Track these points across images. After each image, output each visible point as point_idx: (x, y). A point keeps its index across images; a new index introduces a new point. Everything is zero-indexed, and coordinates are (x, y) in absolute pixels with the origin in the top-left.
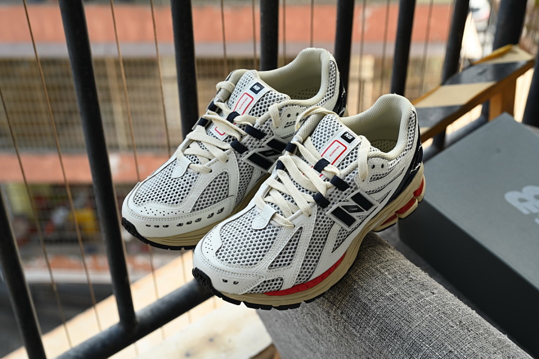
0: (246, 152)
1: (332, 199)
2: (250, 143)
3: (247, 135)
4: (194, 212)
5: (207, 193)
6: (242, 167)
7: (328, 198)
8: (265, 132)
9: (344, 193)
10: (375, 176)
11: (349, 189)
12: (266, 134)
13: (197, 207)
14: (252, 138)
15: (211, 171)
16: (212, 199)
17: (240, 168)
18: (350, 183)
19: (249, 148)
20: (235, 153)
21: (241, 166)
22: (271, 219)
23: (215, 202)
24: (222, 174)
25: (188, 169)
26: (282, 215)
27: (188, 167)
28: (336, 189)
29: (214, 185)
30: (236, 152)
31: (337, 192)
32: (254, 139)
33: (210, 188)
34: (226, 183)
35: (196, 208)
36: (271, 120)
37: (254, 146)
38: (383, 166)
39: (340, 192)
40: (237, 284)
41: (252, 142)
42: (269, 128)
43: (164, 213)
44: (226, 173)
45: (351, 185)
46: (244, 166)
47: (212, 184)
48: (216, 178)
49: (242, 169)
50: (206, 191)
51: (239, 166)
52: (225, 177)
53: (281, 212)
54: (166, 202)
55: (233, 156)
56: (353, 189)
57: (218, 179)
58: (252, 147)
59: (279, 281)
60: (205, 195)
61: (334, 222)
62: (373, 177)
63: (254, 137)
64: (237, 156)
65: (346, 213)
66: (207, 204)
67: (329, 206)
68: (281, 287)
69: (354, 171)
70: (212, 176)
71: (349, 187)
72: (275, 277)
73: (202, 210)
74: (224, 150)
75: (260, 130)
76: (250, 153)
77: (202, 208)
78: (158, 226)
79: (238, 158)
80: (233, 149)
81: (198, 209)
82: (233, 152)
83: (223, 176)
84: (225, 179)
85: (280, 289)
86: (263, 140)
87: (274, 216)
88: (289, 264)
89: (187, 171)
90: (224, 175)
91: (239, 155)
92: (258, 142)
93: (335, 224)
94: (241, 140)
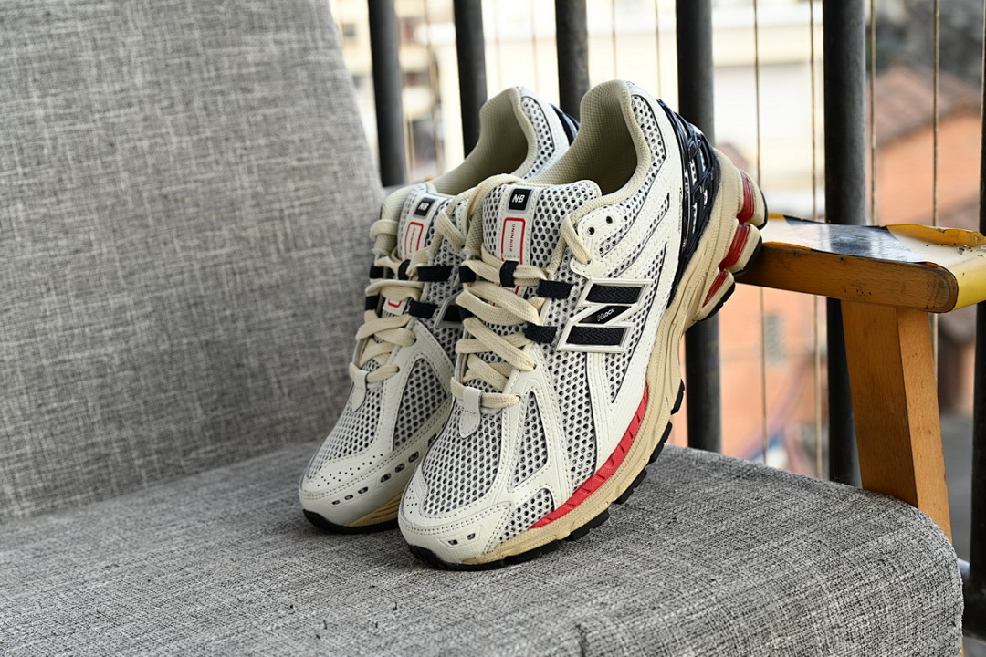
0: (436, 311)
1: (556, 321)
2: (435, 294)
3: (423, 285)
4: (399, 448)
5: (408, 408)
6: (443, 339)
7: (550, 323)
8: (448, 264)
9: (570, 299)
10: (606, 243)
11: (574, 287)
12: (452, 267)
13: (401, 437)
14: (433, 284)
15: (398, 370)
16: (421, 413)
17: (442, 342)
18: (570, 279)
19: (437, 302)
20: (421, 322)
21: (440, 337)
22: (481, 406)
23: (428, 416)
24: (416, 365)
25: (369, 386)
26: (494, 391)
27: (367, 383)
28: (553, 301)
29: (412, 390)
30: (423, 320)
31: (559, 305)
32: (438, 284)
33: (409, 396)
34: (431, 377)
35: (400, 440)
36: (446, 240)
37: (443, 295)
38: (609, 220)
39: (563, 302)
40: (474, 537)
41: (437, 291)
42: (451, 254)
43: (351, 472)
44: (423, 361)
45: (574, 280)
46: (446, 334)
47: (408, 390)
48: (411, 376)
49: (446, 341)
50: (405, 405)
51: (438, 340)
52: (423, 368)
53: (491, 386)
54: (350, 453)
55: (420, 328)
56: (581, 285)
57: (415, 376)
58: (441, 298)
59: (544, 496)
60: (405, 412)
61: (585, 353)
62: (604, 247)
63: (436, 281)
64: (426, 326)
65: (594, 328)
66: (415, 424)
67: (557, 333)
68: (552, 503)
69: (565, 256)
70: (404, 375)
71: (571, 286)
72: (532, 494)
73: (411, 438)
74: (404, 327)
75: (439, 265)
76: (442, 310)
77: (410, 435)
78: (351, 497)
79: (430, 327)
80: (415, 318)
81: (404, 440)
82: (418, 322)
83: (419, 368)
84: (426, 371)
85: (553, 508)
86: (451, 278)
87: (481, 400)
88: (545, 461)
89: (367, 389)
90: (421, 365)
91: (428, 322)
92: (446, 285)
93: (588, 354)
94: (419, 298)
